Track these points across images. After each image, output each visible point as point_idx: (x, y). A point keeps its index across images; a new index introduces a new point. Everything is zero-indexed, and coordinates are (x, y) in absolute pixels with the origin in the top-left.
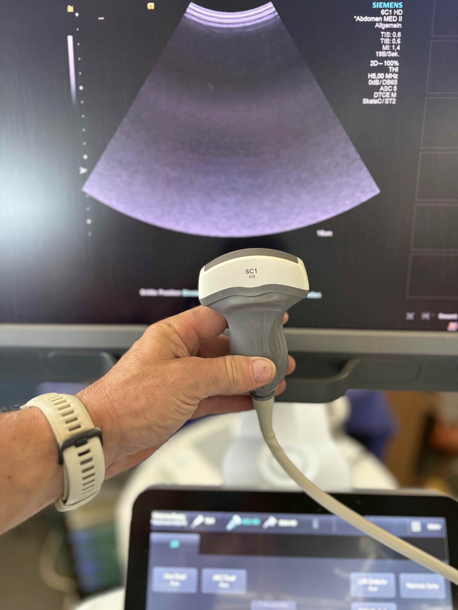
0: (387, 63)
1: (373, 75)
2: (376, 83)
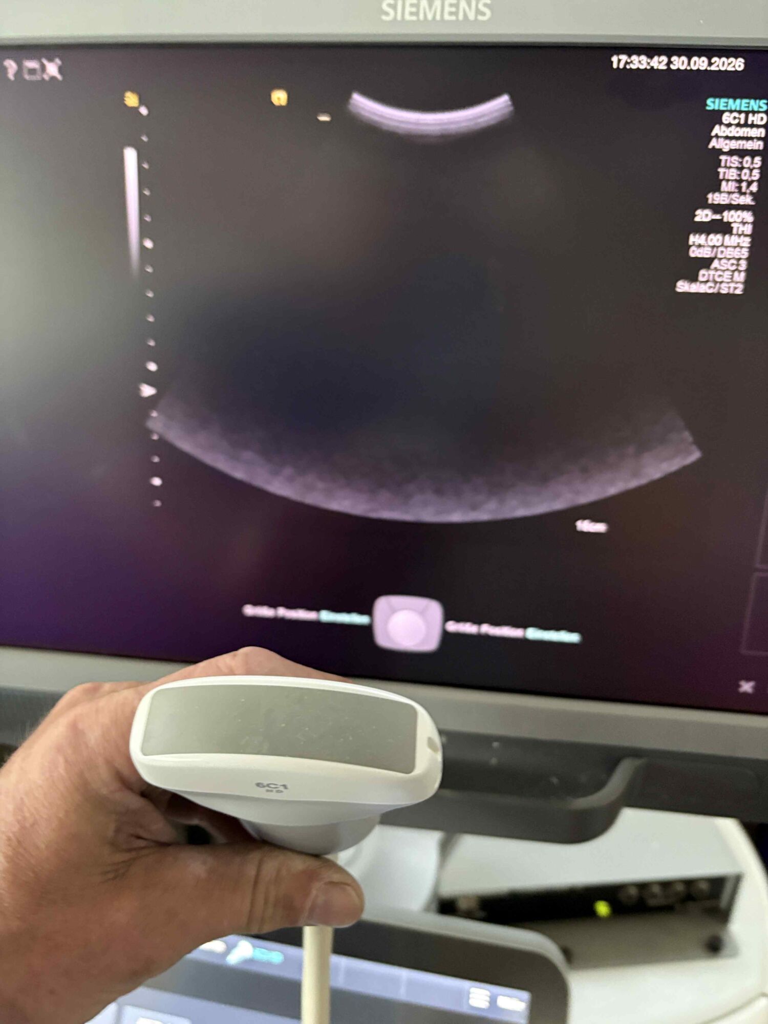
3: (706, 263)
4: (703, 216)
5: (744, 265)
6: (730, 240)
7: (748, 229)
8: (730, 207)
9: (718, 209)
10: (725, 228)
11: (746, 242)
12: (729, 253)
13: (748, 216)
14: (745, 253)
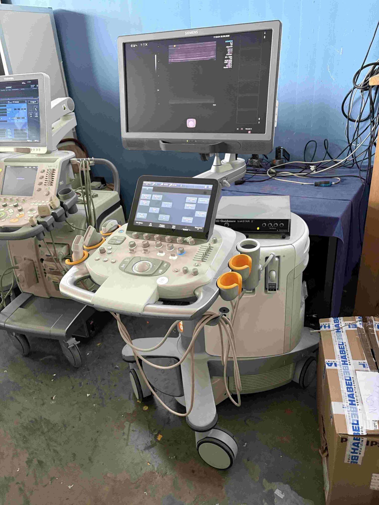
0: (229, 57)
1: (226, 61)
2: (227, 62)
3: (227, 64)
4: (226, 57)
5: (231, 64)
6: (230, 60)
7: (232, 58)
8: (229, 56)
9: (228, 56)
10: (229, 59)
11: (231, 60)
12: (230, 62)
13: (231, 57)
14: (231, 62)
